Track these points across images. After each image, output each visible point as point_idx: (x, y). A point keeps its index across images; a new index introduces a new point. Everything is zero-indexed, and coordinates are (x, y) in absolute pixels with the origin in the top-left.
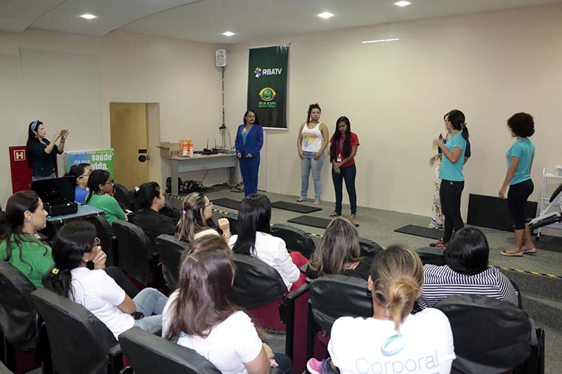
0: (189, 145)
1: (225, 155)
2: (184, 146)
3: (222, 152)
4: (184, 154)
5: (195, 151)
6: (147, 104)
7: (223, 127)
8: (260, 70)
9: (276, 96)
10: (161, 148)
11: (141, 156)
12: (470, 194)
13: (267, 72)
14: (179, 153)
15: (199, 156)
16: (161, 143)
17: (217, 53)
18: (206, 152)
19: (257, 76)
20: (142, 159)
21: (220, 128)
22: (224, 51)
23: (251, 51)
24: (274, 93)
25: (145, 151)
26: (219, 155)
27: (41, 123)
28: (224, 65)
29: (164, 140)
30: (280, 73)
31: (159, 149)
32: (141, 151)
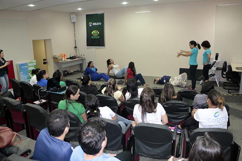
0: (64, 56)
1: (79, 59)
2: (62, 56)
3: (78, 58)
4: (64, 60)
5: (67, 58)
6: (45, 40)
7: (76, 47)
8: (91, 23)
9: (99, 34)
10: (54, 58)
11: (44, 62)
12: (180, 68)
13: (94, 24)
14: (61, 60)
15: (69, 60)
16: (54, 56)
17: (72, 16)
18: (71, 58)
19: (90, 26)
20: (45, 63)
21: (75, 48)
22: (75, 15)
23: (87, 15)
24: (98, 33)
25: (45, 60)
26: (77, 59)
27: (2, 51)
28: (75, 21)
29: (54, 54)
30: (100, 24)
31: (53, 58)
32: (44, 60)
